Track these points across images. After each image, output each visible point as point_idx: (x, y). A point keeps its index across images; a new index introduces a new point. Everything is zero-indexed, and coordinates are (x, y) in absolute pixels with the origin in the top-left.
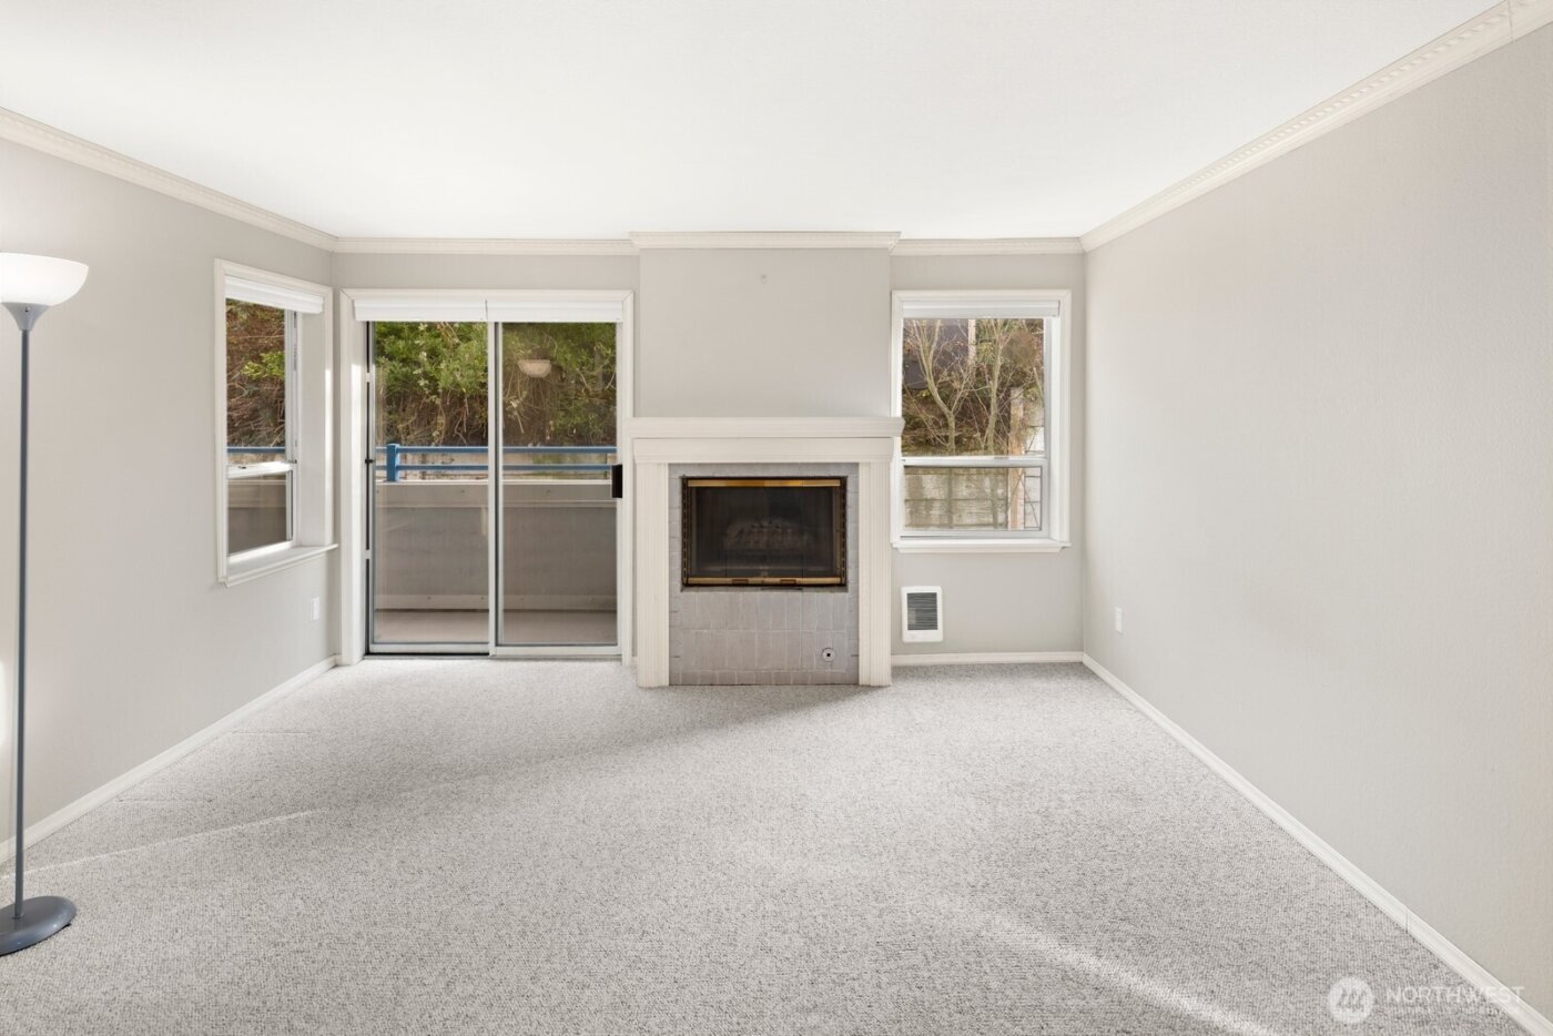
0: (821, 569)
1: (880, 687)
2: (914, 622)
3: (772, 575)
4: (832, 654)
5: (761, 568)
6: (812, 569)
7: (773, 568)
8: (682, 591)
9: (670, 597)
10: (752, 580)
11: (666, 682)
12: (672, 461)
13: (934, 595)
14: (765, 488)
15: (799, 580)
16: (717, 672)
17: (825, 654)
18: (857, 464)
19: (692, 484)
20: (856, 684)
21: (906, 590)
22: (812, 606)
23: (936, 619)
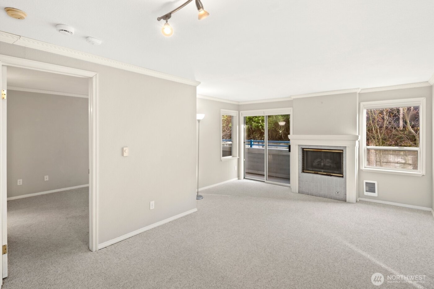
0: (338, 172)
1: (352, 203)
2: (368, 190)
3: (324, 172)
4: (339, 193)
5: (322, 170)
6: (335, 172)
7: (325, 171)
8: (301, 173)
9: (299, 174)
10: (319, 173)
11: (297, 192)
12: (299, 144)
13: (374, 184)
14: (323, 152)
15: (331, 174)
16: (309, 192)
17: (337, 193)
18: (346, 147)
19: (305, 150)
20: (345, 201)
21: (365, 181)
22: (333, 180)
23: (375, 190)
